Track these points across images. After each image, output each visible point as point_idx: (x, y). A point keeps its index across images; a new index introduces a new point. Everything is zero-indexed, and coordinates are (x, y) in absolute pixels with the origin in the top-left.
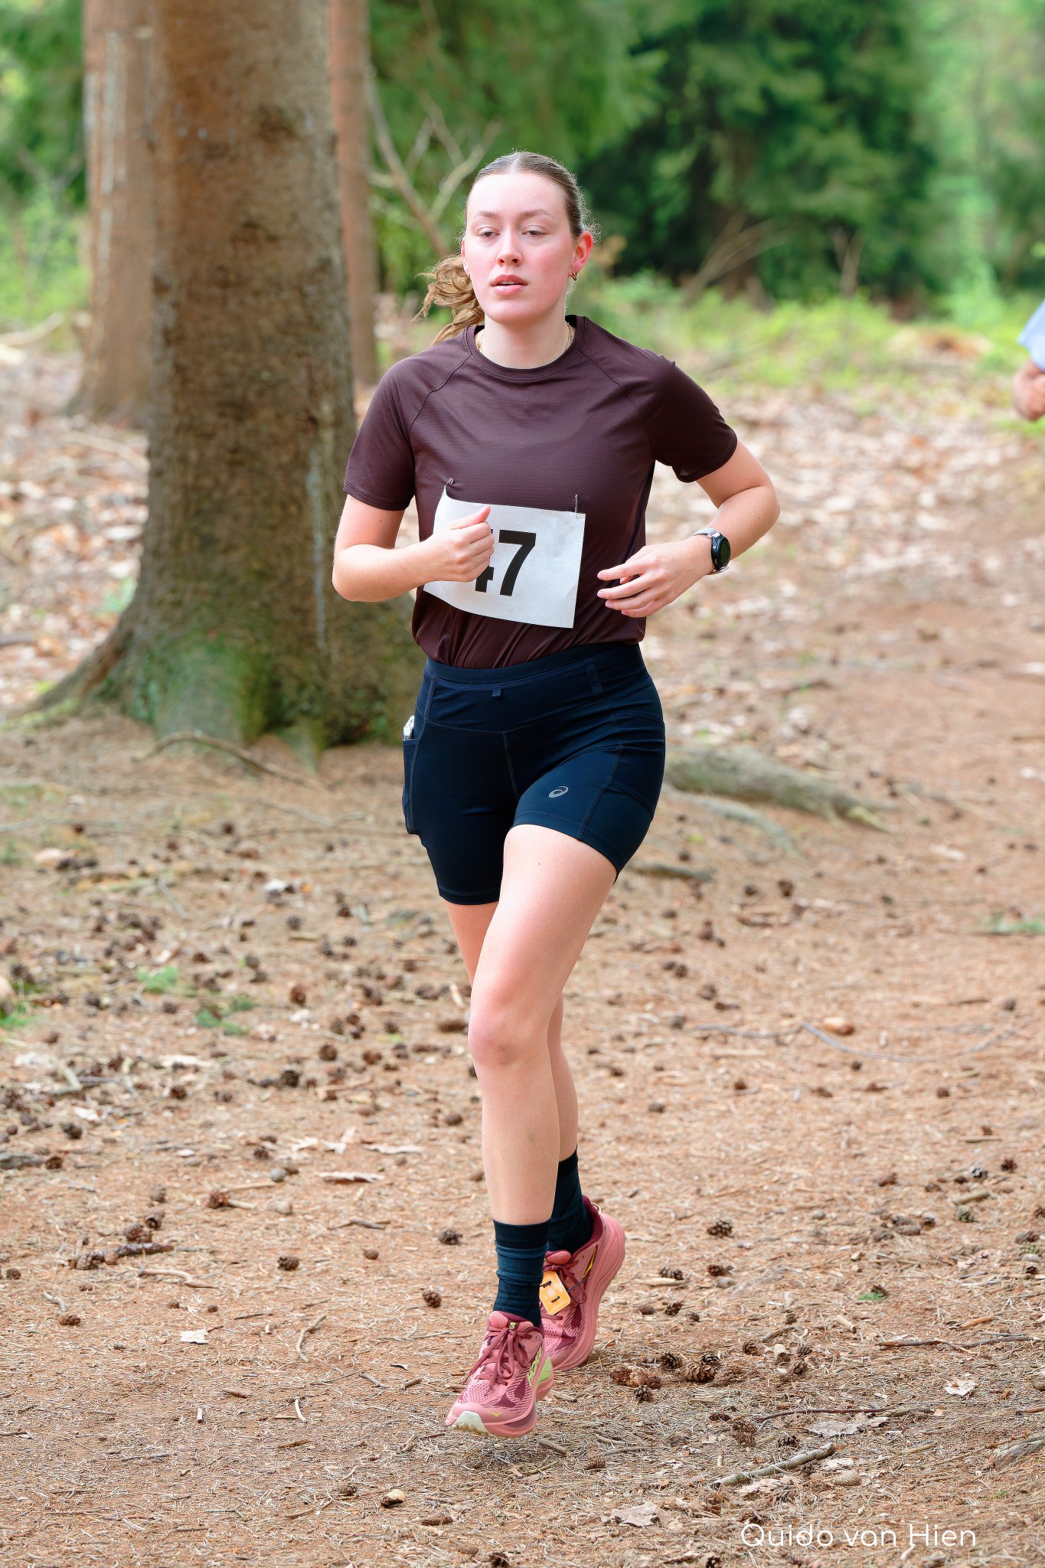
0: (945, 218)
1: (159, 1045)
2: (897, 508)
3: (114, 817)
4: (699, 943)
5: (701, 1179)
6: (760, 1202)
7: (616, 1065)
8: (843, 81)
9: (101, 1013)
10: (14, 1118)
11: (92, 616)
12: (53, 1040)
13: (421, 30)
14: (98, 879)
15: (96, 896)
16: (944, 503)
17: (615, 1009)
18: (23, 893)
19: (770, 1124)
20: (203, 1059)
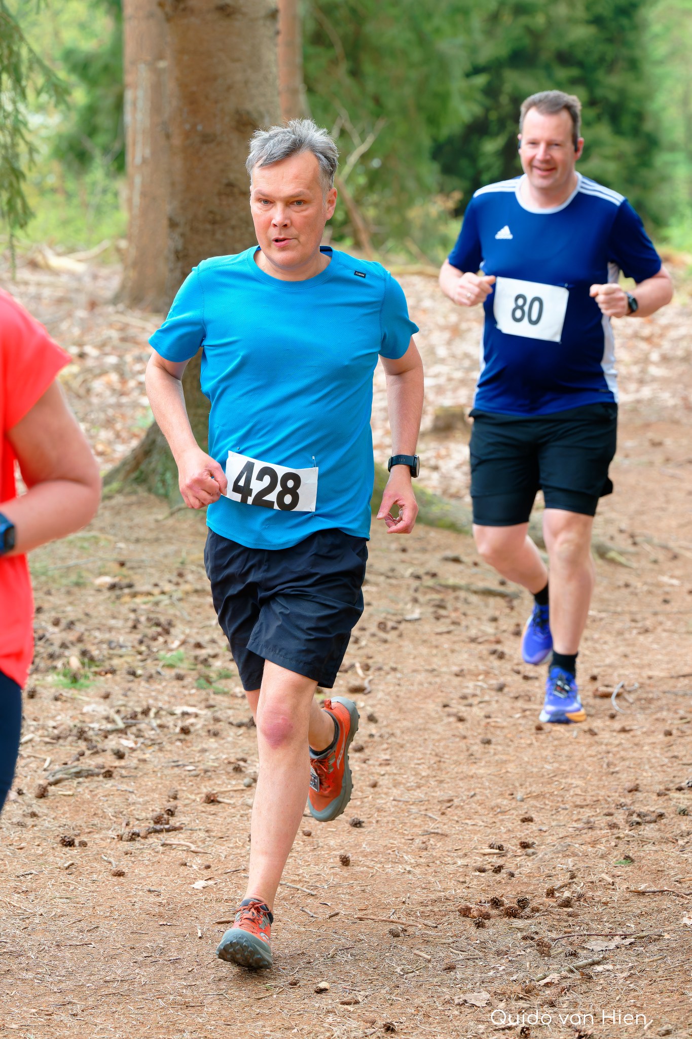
0: (665, 179)
1: (173, 700)
2: (636, 363)
3: (144, 557)
4: (512, 638)
5: (515, 787)
6: (552, 802)
7: (460, 714)
8: (600, 92)
9: (136, 680)
10: (82, 745)
11: (129, 430)
12: (107, 696)
13: (334, 62)
14: (134, 595)
15: (133, 606)
16: (665, 359)
17: (459, 679)
18: (87, 604)
19: (558, 752)
20: (201, 709)
